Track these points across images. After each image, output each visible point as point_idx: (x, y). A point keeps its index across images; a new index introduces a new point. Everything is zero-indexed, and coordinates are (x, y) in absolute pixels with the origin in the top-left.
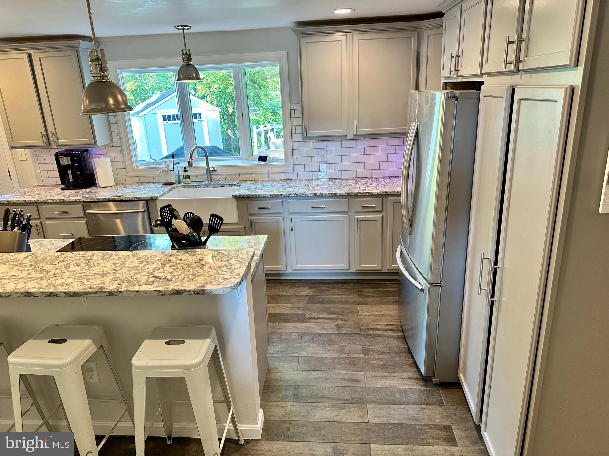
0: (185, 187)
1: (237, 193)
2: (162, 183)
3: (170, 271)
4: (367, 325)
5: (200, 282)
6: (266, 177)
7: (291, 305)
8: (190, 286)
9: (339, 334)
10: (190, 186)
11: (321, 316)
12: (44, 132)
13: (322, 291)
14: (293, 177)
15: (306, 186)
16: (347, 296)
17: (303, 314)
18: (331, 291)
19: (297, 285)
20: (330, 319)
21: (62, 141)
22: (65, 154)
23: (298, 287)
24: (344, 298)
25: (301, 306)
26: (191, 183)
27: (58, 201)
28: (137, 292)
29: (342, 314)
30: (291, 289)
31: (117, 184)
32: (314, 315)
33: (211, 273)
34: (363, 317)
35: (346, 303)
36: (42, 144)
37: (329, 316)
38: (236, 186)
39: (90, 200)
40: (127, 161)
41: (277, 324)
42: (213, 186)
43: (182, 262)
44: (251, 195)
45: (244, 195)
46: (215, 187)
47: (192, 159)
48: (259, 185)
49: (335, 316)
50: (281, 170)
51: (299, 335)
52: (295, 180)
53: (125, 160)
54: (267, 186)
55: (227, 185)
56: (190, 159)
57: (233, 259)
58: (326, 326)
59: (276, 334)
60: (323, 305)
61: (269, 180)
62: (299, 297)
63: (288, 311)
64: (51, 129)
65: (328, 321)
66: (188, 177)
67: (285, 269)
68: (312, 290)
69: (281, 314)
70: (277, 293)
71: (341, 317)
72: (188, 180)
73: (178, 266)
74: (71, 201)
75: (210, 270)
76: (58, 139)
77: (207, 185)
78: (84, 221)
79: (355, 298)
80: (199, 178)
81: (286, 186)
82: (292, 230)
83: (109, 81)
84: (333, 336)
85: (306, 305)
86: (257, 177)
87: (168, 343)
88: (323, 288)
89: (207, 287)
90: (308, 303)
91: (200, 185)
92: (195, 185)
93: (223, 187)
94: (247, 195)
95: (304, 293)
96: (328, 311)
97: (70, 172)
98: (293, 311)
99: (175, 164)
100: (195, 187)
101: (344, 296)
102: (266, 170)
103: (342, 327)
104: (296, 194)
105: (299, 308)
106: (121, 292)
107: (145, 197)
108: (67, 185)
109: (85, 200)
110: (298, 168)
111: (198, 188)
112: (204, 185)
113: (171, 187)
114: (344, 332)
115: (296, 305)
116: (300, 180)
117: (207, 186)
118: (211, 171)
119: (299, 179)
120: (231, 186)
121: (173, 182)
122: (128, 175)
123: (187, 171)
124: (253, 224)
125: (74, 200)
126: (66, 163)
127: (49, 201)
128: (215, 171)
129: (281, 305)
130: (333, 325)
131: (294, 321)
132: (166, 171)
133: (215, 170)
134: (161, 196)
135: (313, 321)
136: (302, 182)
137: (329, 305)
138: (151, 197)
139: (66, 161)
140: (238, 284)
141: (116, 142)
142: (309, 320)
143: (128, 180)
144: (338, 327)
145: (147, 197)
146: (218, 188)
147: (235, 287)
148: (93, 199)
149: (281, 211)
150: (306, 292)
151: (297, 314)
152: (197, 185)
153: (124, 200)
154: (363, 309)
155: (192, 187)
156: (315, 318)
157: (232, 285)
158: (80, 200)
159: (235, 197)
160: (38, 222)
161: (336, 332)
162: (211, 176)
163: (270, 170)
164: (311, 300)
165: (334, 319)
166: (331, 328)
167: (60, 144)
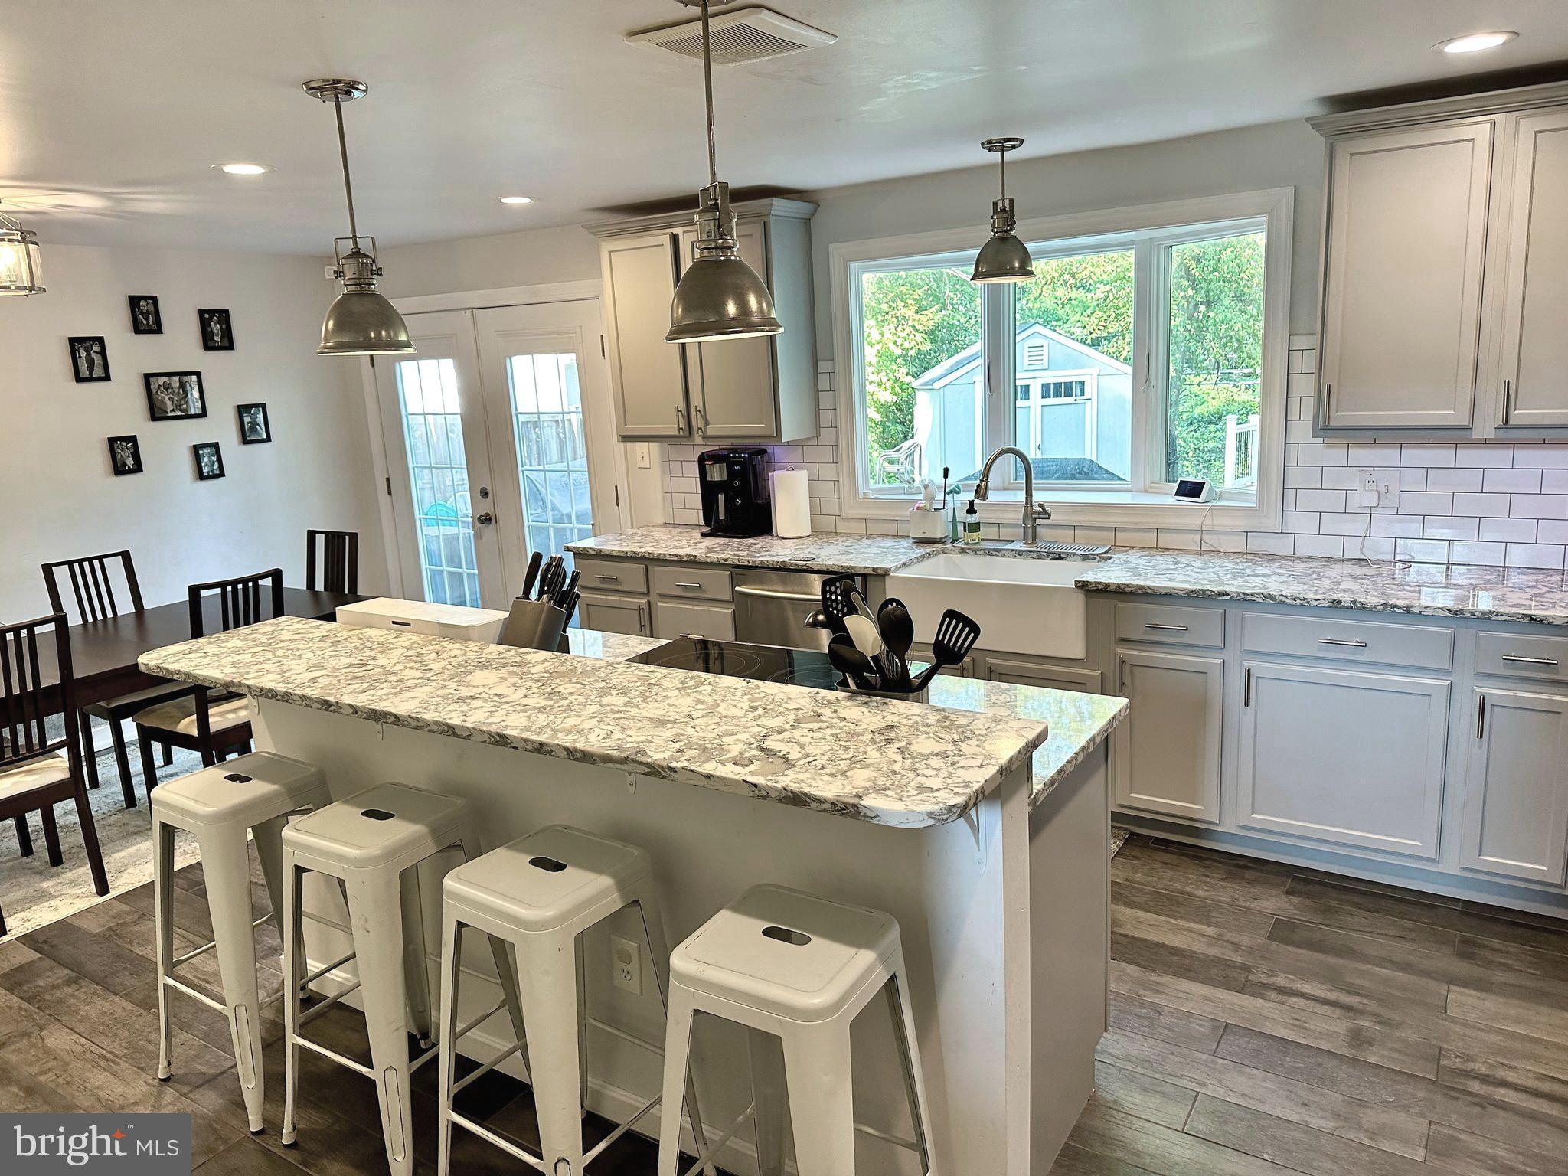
0: (963, 551)
1: (1090, 577)
2: (913, 538)
3: (803, 740)
4: (1469, 1058)
5: (856, 783)
6: (1194, 541)
7: (1211, 931)
8: (827, 788)
9: (1354, 1061)
10: (976, 551)
11: (1306, 988)
12: (682, 406)
13: (1328, 911)
14: (1280, 546)
15: (1315, 576)
16: (1415, 946)
17: (1246, 968)
18: (1358, 918)
19: (1248, 874)
20: (1335, 1004)
21: (714, 428)
22: (716, 457)
23: (1250, 882)
24: (1402, 951)
25: (1246, 940)
26: (982, 542)
27: (685, 559)
28: (708, 776)
29: (1381, 1001)
30: (1224, 884)
31: (816, 533)
32: (1281, 981)
33: (896, 767)
34: (1457, 1028)
35: (1405, 967)
36: (676, 433)
37: (1333, 996)
38: (1098, 558)
39: (746, 563)
40: (844, 480)
41: (1154, 977)
42: (1035, 555)
43: (844, 723)
44: (1128, 586)
45: (1108, 585)
46: (1040, 558)
47: (987, 481)
48: (1163, 562)
49: (1354, 1000)
50: (1241, 524)
51: (1214, 1029)
52: (1282, 557)
53: (841, 480)
54: (1188, 565)
55: (1075, 554)
56: (982, 481)
57: (974, 742)
58: (1315, 1025)
59: (1142, 1005)
60: (1321, 956)
61: (1201, 552)
62: (1246, 911)
63: (1199, 947)
64: (696, 401)
65: (1327, 1010)
66: (974, 527)
67: (1215, 819)
68: (1294, 899)
69: (1174, 951)
70: (1178, 886)
71: (1374, 1006)
72: (975, 535)
73: (829, 731)
74: (709, 560)
75: (899, 758)
76: (707, 423)
77: (1020, 551)
78: (730, 611)
79: (1446, 961)
80: (1006, 533)
81: (1249, 572)
82: (1247, 704)
83: (733, 258)
84: (1330, 1064)
85: (1261, 941)
86: (1165, 540)
87: (767, 932)
88: (1334, 903)
89: (868, 801)
90: (1270, 937)
91: (1001, 550)
92: (989, 550)
93: (1060, 558)
94: (1118, 586)
95: (1265, 904)
96: (1333, 979)
97: (721, 498)
98: (1213, 951)
99: (948, 494)
100: (990, 553)
101: (1403, 944)
102: (1195, 522)
103: (1370, 1042)
104: (1270, 596)
105: (1236, 946)
106: (673, 770)
107: (860, 568)
108: (715, 527)
109: (736, 562)
110: (1294, 522)
111: (997, 556)
112: (1012, 550)
113: (930, 549)
114: (1373, 1059)
115: (1230, 936)
116: (1299, 558)
117: (1019, 553)
118: (1034, 516)
119: (1297, 555)
120: (1085, 557)
121: (939, 536)
122: (843, 515)
123: (975, 512)
124: (1127, 668)
125: (715, 560)
126: (717, 478)
127: (668, 557)
128: (1045, 515)
129: (1180, 923)
130: (1340, 1026)
131: (1209, 982)
132: (926, 510)
133: (1045, 512)
134: (898, 568)
135: (1273, 995)
136: (1304, 565)
137: (1340, 961)
138: (874, 569)
139: (717, 473)
140: (954, 810)
141: (827, 435)
142: (1261, 990)
143: (843, 527)
144: (1358, 1038)
145: (865, 568)
146: (1048, 562)
147: (945, 817)
148: (754, 562)
149: (1219, 643)
150: (1274, 903)
151: (1226, 964)
152: (995, 550)
153: (816, 569)
154: (1464, 1002)
155: (982, 552)
156: (1282, 991)
157: (936, 808)
158: (726, 560)
159: (1082, 586)
160: (645, 601)
161: (1346, 1052)
162: (1034, 527)
163: (1208, 521)
164: (1282, 931)
165: (1348, 1008)
166: (1330, 1035)
167: (709, 433)
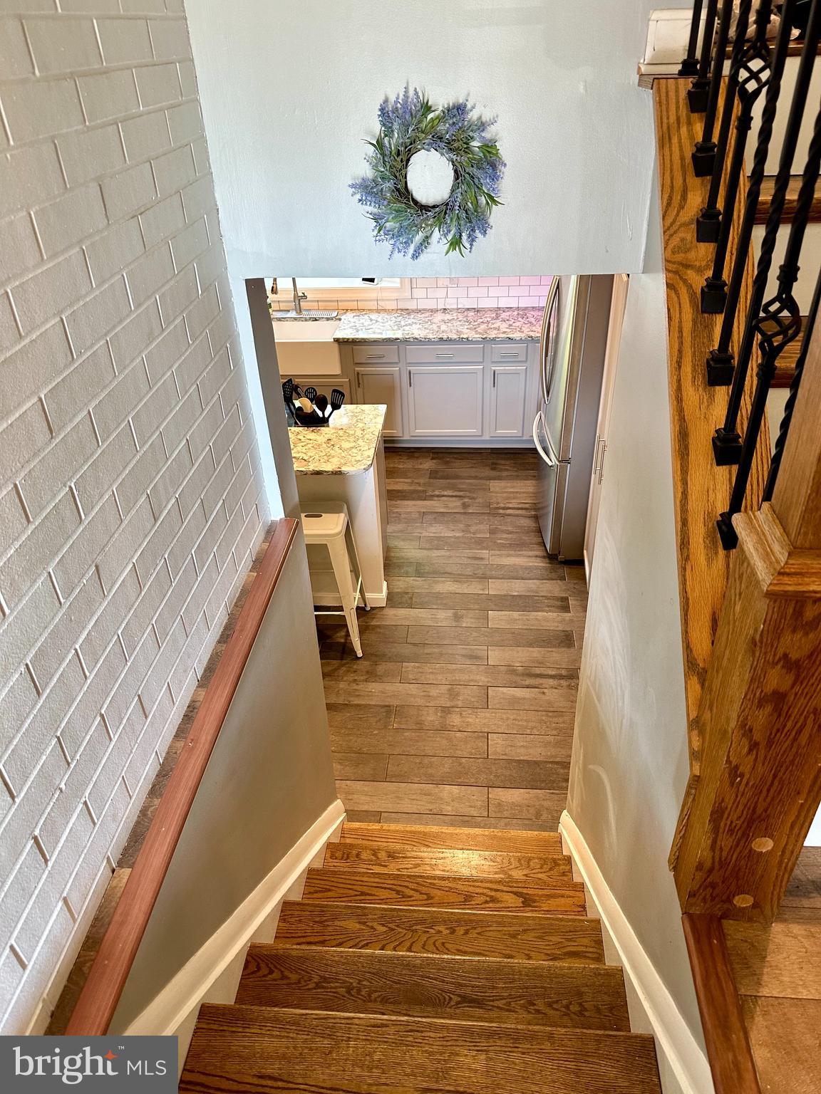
1: (340, 335)
3: (304, 451)
4: (498, 503)
5: (335, 463)
6: (374, 305)
7: (409, 480)
9: (465, 513)
11: (445, 493)
13: (447, 463)
14: (412, 305)
15: (429, 323)
16: (477, 469)
17: (425, 491)
18: (458, 463)
19: (416, 455)
20: (456, 496)
23: (417, 458)
24: (473, 472)
25: (422, 481)
29: (470, 492)
30: (408, 461)
32: (437, 493)
33: (343, 455)
34: (493, 494)
35: (476, 478)
37: (454, 494)
38: (334, 320)
41: (394, 502)
42: (303, 319)
44: (357, 339)
45: (348, 339)
46: (306, 321)
47: (276, 284)
48: (365, 320)
49: (461, 493)
50: (393, 295)
51: (420, 515)
52: (413, 311)
54: (377, 321)
55: (322, 318)
56: (273, 284)
57: (360, 440)
58: (451, 505)
59: (394, 513)
60: (448, 481)
61: (378, 311)
62: (419, 470)
63: (406, 487)
65: (454, 499)
67: (401, 435)
68: (435, 461)
69: (398, 491)
70: (392, 466)
71: (468, 494)
73: (310, 446)
75: (341, 451)
77: (295, 317)
79: (487, 472)
80: (283, 306)
81: (403, 323)
82: (410, 386)
84: (458, 516)
85: (427, 480)
86: (361, 305)
88: (448, 459)
89: (344, 469)
90: (430, 478)
93: (316, 320)
94: (353, 339)
95: (425, 466)
96: (454, 488)
98: (412, 488)
101: (474, 470)
102: (374, 295)
103: (469, 506)
104: (416, 339)
105: (419, 484)
110: (418, 293)
111: (284, 321)
112: (292, 317)
114: (470, 511)
115: (416, 481)
116: (420, 311)
117: (295, 319)
118: (299, 298)
119: (419, 309)
120: (328, 319)
124: (360, 376)
128: (304, 297)
129: (397, 480)
130: (459, 503)
131: (413, 499)
133: (304, 296)
135: (436, 498)
136: (423, 315)
137: (455, 481)
142: (431, 497)
144: (465, 506)
146: (310, 322)
149: (397, 361)
150: (428, 464)
151: (417, 491)
154: (496, 485)
156: (438, 496)
157: (365, 467)
159: (337, 340)
161: (462, 511)
162: (299, 303)
163: (380, 294)
164: (433, 474)
165: (460, 497)
166: (456, 507)
